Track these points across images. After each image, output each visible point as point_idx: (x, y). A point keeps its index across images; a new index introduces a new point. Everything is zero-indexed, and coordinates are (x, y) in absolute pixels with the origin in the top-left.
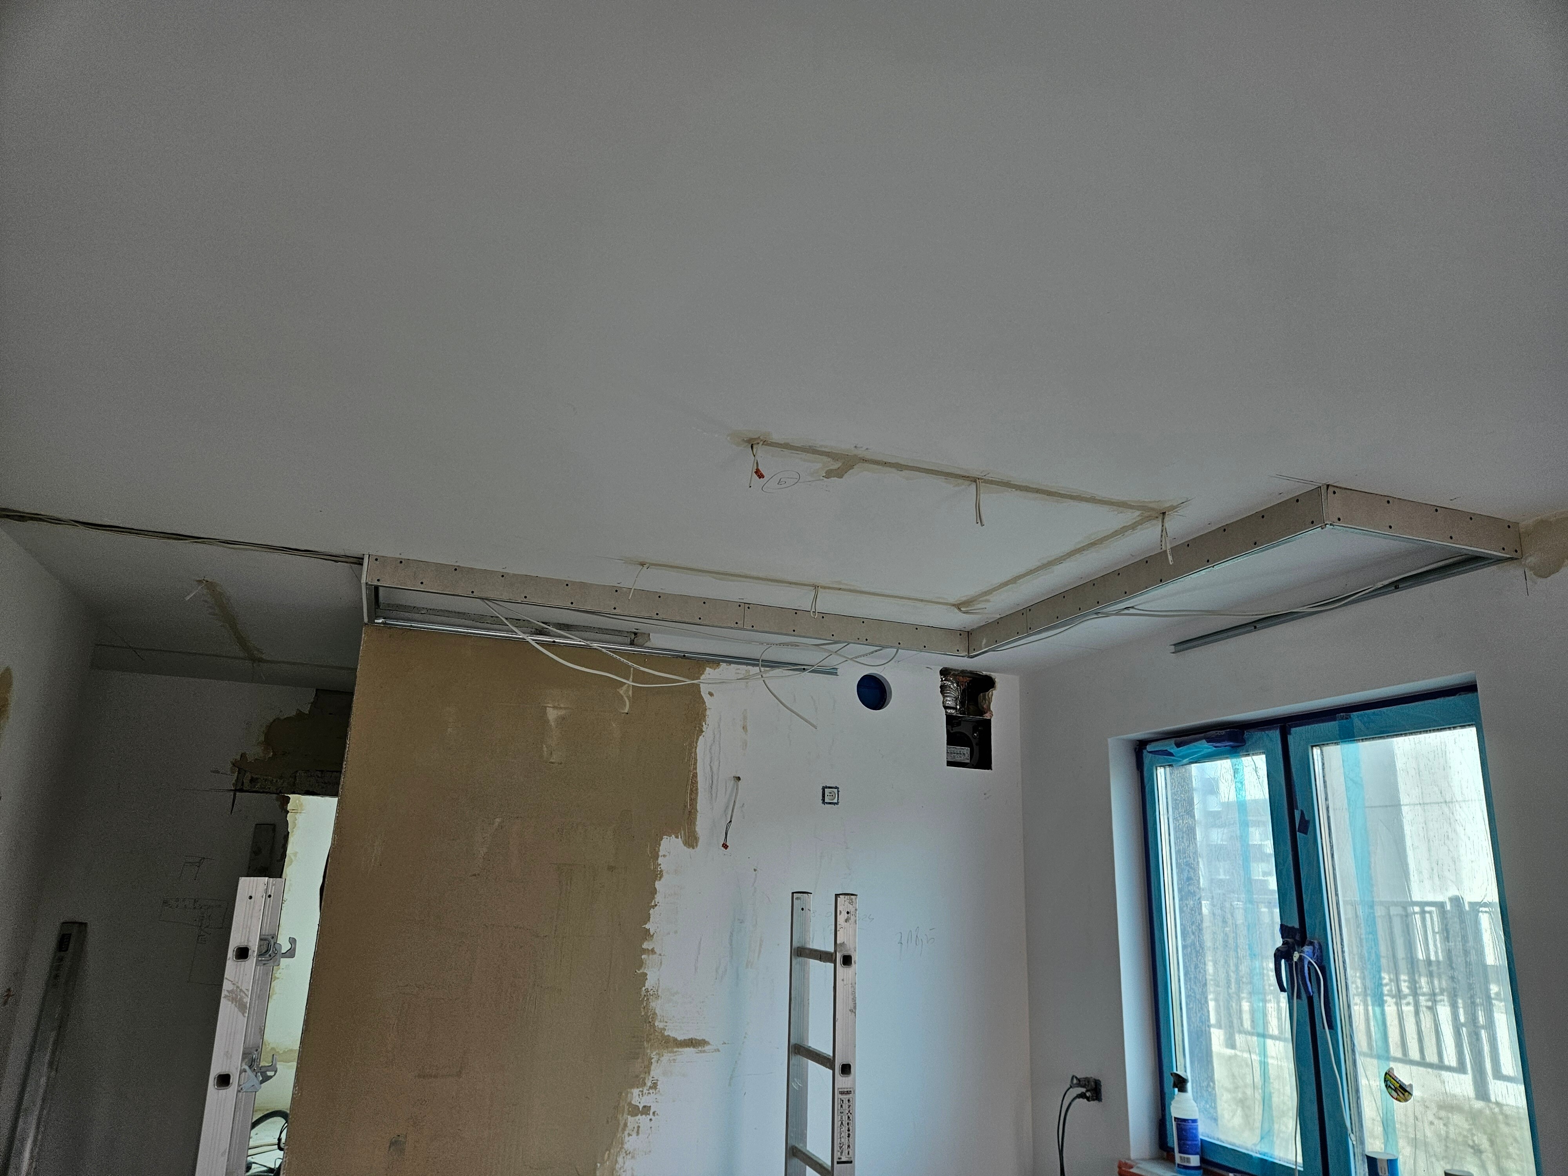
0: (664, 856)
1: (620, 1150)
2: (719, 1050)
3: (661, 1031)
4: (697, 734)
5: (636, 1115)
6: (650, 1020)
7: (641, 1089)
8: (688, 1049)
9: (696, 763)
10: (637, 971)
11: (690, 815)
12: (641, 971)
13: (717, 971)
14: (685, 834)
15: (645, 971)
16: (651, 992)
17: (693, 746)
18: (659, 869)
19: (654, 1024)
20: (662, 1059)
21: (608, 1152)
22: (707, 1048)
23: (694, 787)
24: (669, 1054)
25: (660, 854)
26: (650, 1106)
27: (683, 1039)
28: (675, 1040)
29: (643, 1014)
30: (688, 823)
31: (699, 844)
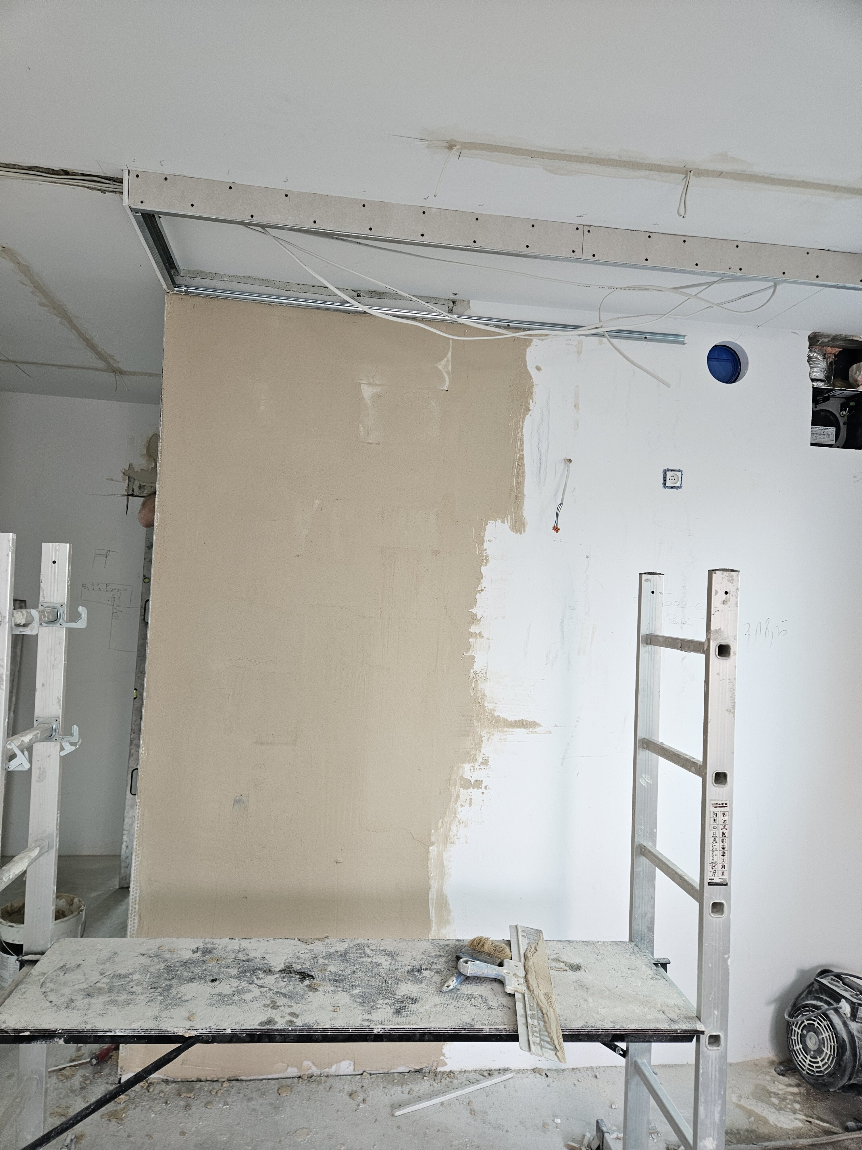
0: (490, 541)
1: (453, 819)
2: (550, 732)
3: (491, 712)
4: (524, 412)
5: (468, 788)
6: (480, 701)
7: (472, 764)
8: (519, 729)
9: (523, 444)
10: (464, 653)
11: (516, 499)
12: (469, 654)
13: (547, 656)
14: (512, 518)
15: (473, 654)
16: (480, 675)
17: (518, 426)
18: (485, 555)
19: (483, 704)
20: (492, 737)
21: (441, 820)
22: (537, 729)
23: (520, 469)
24: (500, 734)
25: (486, 539)
26: (482, 781)
27: (513, 720)
28: (505, 720)
29: (472, 694)
30: (514, 509)
31: (527, 529)
